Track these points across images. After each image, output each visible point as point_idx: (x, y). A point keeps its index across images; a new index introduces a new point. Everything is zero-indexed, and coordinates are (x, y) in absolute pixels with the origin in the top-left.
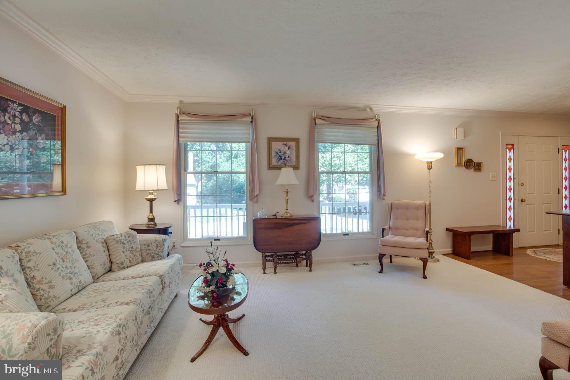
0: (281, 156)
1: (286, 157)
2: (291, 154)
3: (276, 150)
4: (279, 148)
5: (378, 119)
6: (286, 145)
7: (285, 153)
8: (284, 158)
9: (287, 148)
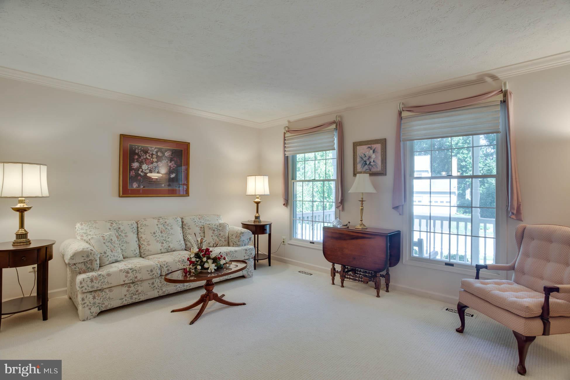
0: (366, 161)
1: (371, 162)
2: (376, 158)
3: (362, 155)
4: (364, 153)
5: (503, 90)
6: (371, 148)
7: (370, 157)
8: (369, 163)
9: (372, 151)
